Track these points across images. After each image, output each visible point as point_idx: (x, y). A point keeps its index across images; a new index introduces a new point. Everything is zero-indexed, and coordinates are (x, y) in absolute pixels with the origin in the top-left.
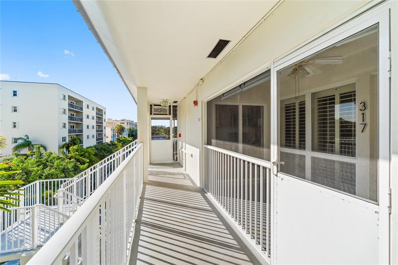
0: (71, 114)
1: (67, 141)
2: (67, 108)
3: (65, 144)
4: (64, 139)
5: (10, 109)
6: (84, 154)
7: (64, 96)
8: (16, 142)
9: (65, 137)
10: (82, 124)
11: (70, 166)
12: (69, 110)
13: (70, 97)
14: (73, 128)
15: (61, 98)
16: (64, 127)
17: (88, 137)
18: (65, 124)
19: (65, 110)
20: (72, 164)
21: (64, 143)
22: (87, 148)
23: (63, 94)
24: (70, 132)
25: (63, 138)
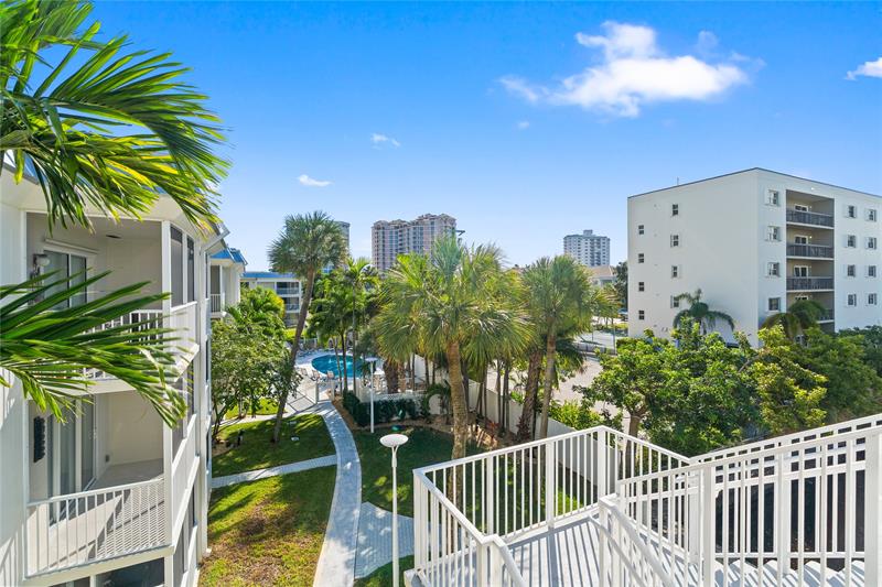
0: (798, 238)
1: (784, 310)
2: (782, 223)
3: (778, 315)
4: (774, 304)
5: (668, 241)
6: (824, 351)
7: (776, 195)
8: (676, 305)
9: (778, 299)
10: (833, 261)
11: (763, 384)
12: (789, 228)
13: (791, 195)
14: (804, 274)
15: (767, 201)
16: (776, 271)
17: (852, 300)
18: (776, 266)
19: (776, 230)
20: (771, 379)
21: (775, 312)
22: (844, 333)
23: (770, 191)
24: (791, 284)
25: (771, 300)
